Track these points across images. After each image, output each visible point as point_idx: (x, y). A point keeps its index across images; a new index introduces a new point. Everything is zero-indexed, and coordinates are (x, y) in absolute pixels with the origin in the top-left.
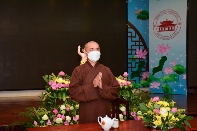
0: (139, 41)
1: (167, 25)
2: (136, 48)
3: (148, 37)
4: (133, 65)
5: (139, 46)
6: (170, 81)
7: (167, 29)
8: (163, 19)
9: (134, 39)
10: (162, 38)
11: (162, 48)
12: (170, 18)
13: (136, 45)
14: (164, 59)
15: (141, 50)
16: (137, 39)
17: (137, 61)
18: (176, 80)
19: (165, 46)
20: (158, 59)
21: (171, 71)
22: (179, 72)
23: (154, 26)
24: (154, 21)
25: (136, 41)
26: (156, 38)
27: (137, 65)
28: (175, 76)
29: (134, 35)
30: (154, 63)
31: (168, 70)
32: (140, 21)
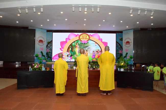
0: (120, 48)
1: (128, 42)
2: (119, 50)
3: (122, 46)
4: (118, 55)
5: (120, 49)
6: (129, 61)
7: (128, 44)
8: (127, 41)
9: (118, 47)
10: (127, 47)
11: (127, 50)
12: (129, 40)
13: (119, 49)
14: (127, 54)
15: (121, 51)
16: (120, 47)
17: (120, 54)
18: (130, 60)
19: (127, 49)
20: (125, 54)
21: (129, 58)
22: (131, 58)
23: (124, 43)
24: (124, 41)
25: (119, 48)
26: (125, 47)
27: (119, 55)
28: (130, 59)
29: (118, 45)
30: (124, 55)
31: (128, 57)
32: (121, 41)
